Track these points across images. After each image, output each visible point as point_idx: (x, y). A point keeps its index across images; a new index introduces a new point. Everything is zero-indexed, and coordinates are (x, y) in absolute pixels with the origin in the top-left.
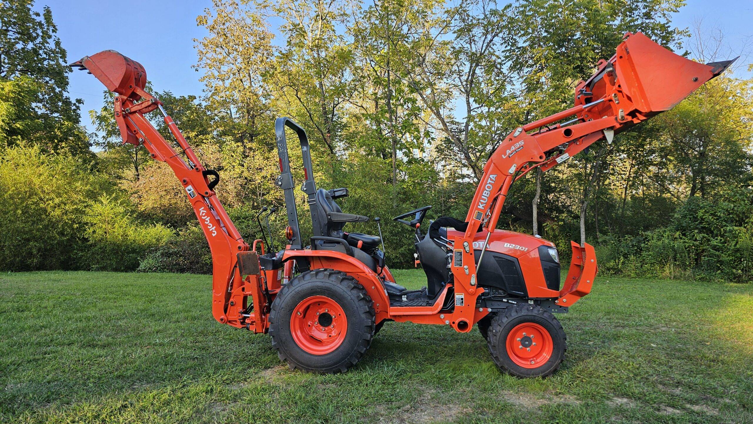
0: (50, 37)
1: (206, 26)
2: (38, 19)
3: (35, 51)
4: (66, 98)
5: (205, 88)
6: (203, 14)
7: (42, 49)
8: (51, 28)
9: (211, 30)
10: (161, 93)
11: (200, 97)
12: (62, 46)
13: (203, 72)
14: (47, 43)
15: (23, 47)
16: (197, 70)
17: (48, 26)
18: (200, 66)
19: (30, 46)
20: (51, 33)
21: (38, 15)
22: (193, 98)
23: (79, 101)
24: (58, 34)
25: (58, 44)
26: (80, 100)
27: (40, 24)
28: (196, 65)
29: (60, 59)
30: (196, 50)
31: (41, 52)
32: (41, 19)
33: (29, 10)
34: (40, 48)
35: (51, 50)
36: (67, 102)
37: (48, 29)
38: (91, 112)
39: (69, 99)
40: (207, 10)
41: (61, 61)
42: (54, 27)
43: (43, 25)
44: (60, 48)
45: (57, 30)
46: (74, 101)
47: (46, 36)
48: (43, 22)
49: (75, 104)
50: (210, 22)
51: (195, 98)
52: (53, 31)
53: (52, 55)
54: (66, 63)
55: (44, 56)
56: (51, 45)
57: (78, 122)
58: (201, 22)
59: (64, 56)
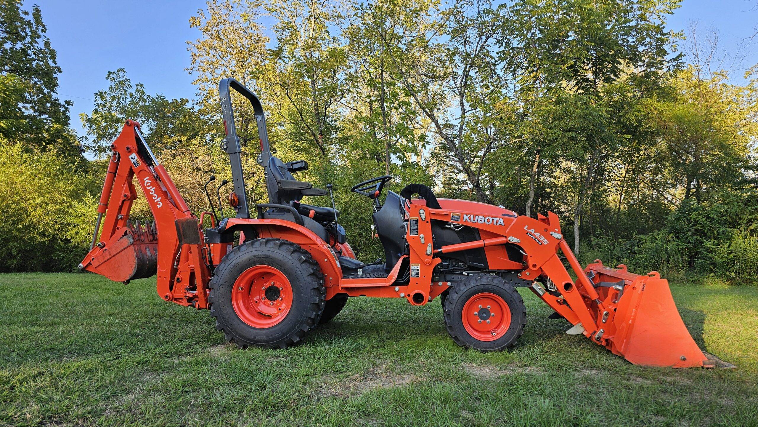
0: (39, 37)
1: (200, 27)
2: (26, 18)
3: (24, 51)
4: (55, 100)
5: (199, 92)
6: (196, 16)
7: (30, 49)
8: (40, 28)
9: (204, 31)
10: (154, 96)
11: (193, 101)
12: (52, 46)
13: (196, 75)
14: (36, 43)
15: (11, 46)
16: (190, 73)
17: (37, 25)
18: (193, 69)
19: (19, 45)
20: (40, 32)
21: (26, 13)
22: (185, 101)
23: (68, 103)
24: (48, 34)
25: (47, 44)
26: (70, 101)
27: (29, 24)
28: (189, 68)
29: (49, 59)
30: (190, 54)
31: (30, 52)
32: (30, 18)
33: (18, 8)
34: (29, 48)
35: (40, 51)
36: (55, 104)
37: (37, 29)
38: (82, 115)
39: (57, 100)
40: (200, 11)
41: (50, 61)
42: (43, 26)
43: (32, 24)
44: (49, 49)
45: (46, 29)
46: (63, 103)
47: (35, 35)
48: (32, 21)
49: (64, 106)
50: (204, 24)
51: (188, 101)
52: (43, 31)
53: (41, 55)
54: (56, 64)
55: (33, 56)
56: (40, 45)
57: (67, 124)
58: (195, 23)
59: (53, 57)
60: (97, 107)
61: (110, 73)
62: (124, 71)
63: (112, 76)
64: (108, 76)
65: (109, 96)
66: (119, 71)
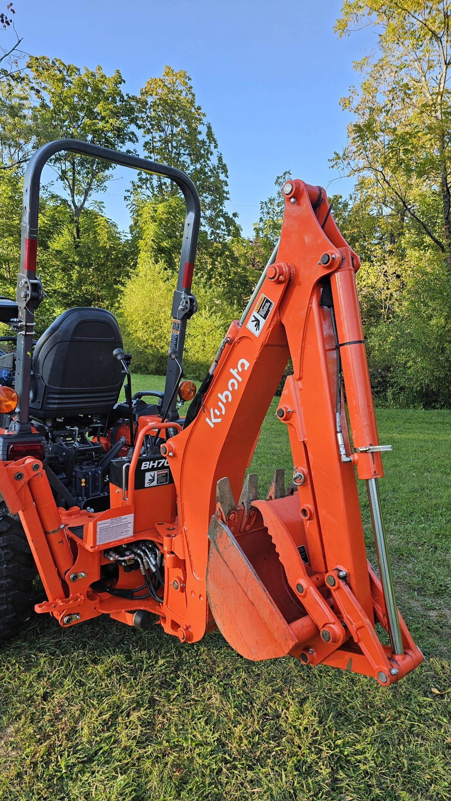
0: (212, 154)
3: (202, 171)
6: (347, 95)
8: (212, 145)
9: (355, 112)
12: (224, 162)
14: (210, 160)
15: (194, 167)
17: (210, 142)
19: (198, 166)
20: (212, 149)
21: (201, 133)
23: (235, 215)
24: (220, 149)
25: (220, 159)
27: (203, 142)
29: (220, 174)
31: (207, 170)
32: (202, 137)
34: (205, 166)
35: (214, 167)
36: (225, 216)
37: (209, 146)
39: (227, 214)
40: (352, 89)
42: (215, 142)
43: (206, 142)
44: (222, 164)
45: (218, 145)
46: (231, 216)
48: (206, 138)
50: (355, 104)
52: (216, 147)
53: (214, 172)
54: (228, 177)
55: (210, 174)
56: (213, 161)
58: (346, 104)
59: (226, 171)
60: (262, 216)
61: (278, 178)
62: (289, 173)
63: (280, 180)
64: (277, 181)
65: (276, 202)
66: (285, 174)
